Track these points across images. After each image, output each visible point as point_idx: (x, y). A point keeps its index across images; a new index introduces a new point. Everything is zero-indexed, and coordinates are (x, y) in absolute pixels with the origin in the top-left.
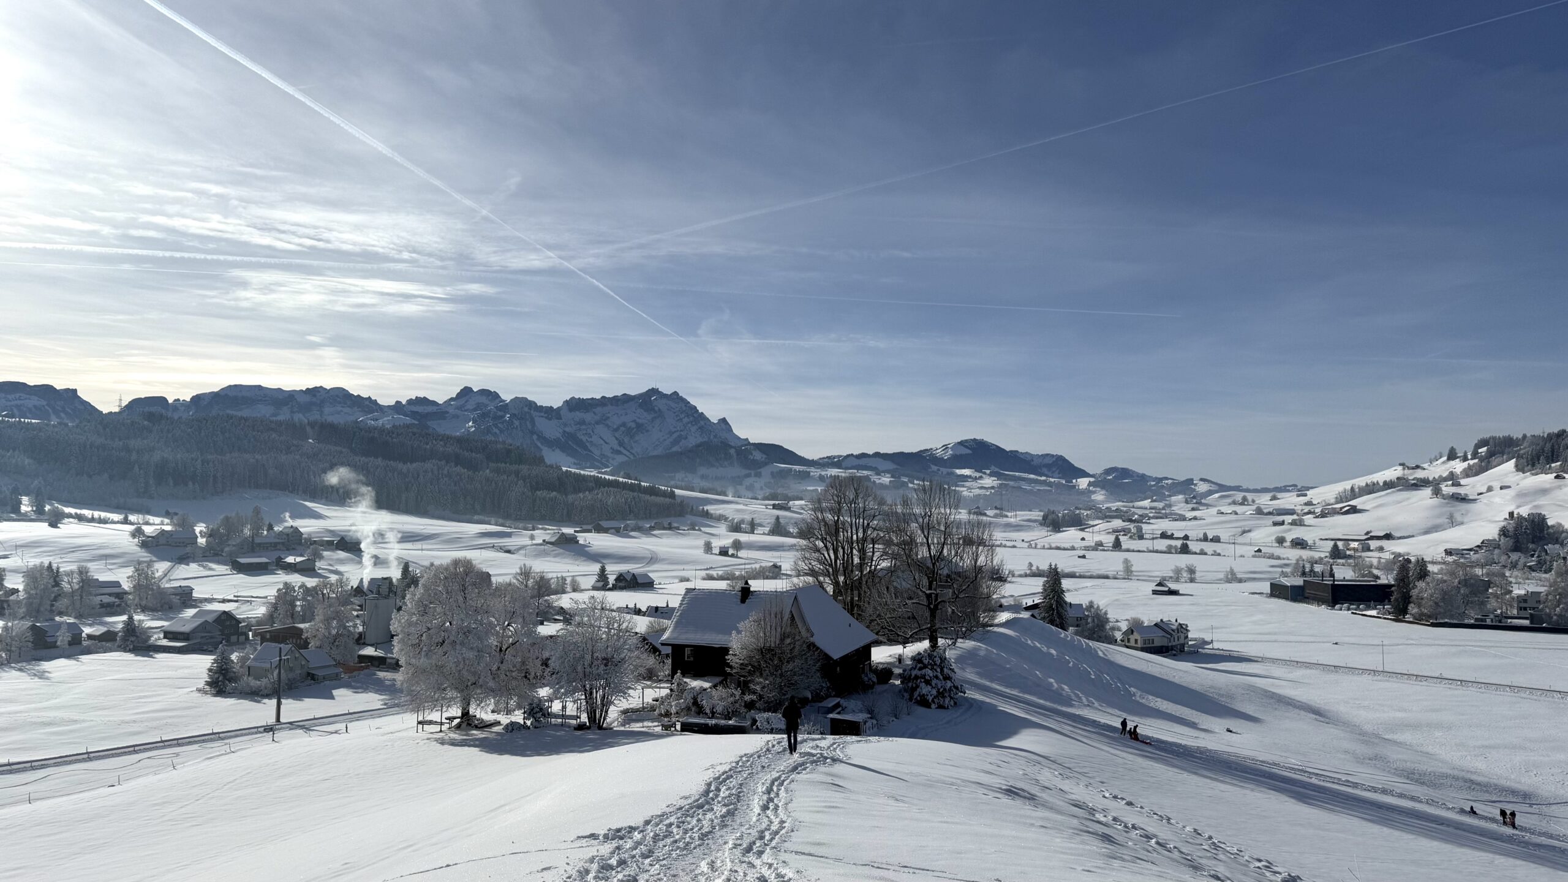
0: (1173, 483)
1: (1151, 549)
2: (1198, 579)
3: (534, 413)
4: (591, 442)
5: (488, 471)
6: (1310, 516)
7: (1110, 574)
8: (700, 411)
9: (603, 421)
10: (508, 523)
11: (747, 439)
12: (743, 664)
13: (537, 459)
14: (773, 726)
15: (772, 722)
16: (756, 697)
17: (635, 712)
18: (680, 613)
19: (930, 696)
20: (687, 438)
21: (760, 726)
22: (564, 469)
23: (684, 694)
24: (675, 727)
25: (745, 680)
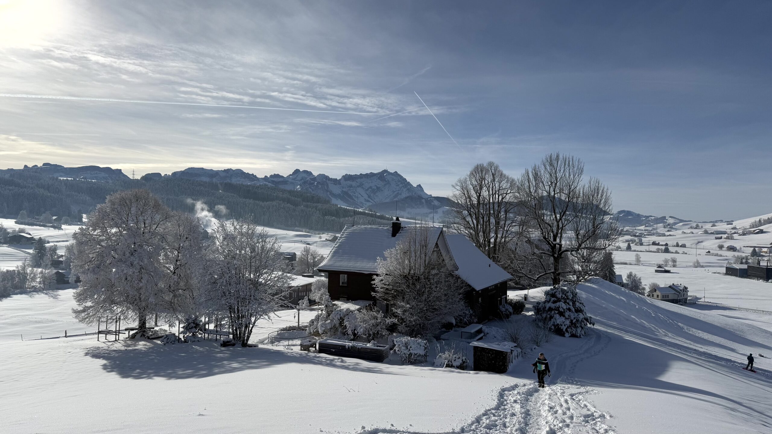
0: (655, 219)
1: (648, 250)
2: (678, 266)
3: (328, 182)
4: (355, 196)
5: (302, 206)
6: (736, 234)
7: (628, 262)
8: (408, 181)
9: (361, 185)
10: (311, 231)
11: (431, 195)
12: (387, 289)
13: (328, 202)
14: (411, 351)
15: (411, 347)
16: (397, 320)
17: (291, 330)
18: (339, 245)
19: (563, 326)
20: (401, 194)
21: (398, 351)
22: (339, 206)
23: (331, 315)
24: (315, 347)
25: (388, 304)
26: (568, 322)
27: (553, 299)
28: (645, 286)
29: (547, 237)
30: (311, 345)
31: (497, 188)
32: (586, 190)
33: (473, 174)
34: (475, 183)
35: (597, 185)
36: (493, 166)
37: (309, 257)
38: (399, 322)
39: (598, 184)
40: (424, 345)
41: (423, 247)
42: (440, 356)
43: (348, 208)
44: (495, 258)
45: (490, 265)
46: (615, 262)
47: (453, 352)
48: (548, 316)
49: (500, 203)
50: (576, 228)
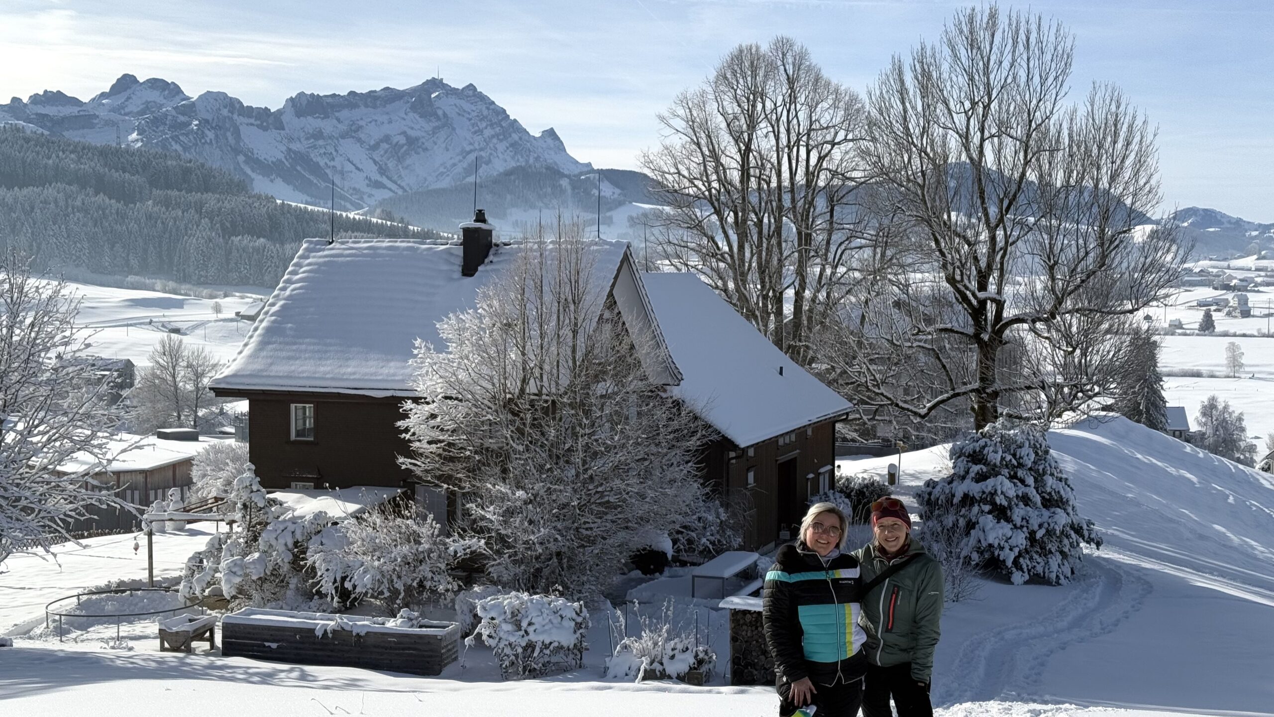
1: (1265, 331)
3: (239, 119)
4: (334, 167)
5: (150, 202)
7: (1204, 370)
8: (512, 118)
9: (353, 132)
10: (184, 287)
11: (588, 164)
12: (450, 444)
13: (241, 187)
14: (532, 637)
15: (530, 624)
16: (486, 544)
17: (124, 591)
18: (283, 306)
19: (1007, 550)
20: (488, 162)
21: (490, 636)
22: (279, 202)
23: (263, 535)
24: (211, 639)
25: (453, 493)
26: (1021, 539)
27: (976, 468)
28: (1254, 442)
29: (958, 278)
30: (195, 631)
31: (804, 125)
32: (1079, 125)
33: (725, 78)
34: (731, 108)
35: (1113, 108)
36: (790, 53)
37: (181, 373)
38: (491, 549)
39: (1118, 107)
40: (574, 616)
41: (566, 306)
42: (626, 647)
43: (310, 208)
44: (799, 353)
45: (781, 368)
46: (1164, 370)
47: (668, 632)
48: (962, 522)
49: (813, 173)
50: (1048, 246)
